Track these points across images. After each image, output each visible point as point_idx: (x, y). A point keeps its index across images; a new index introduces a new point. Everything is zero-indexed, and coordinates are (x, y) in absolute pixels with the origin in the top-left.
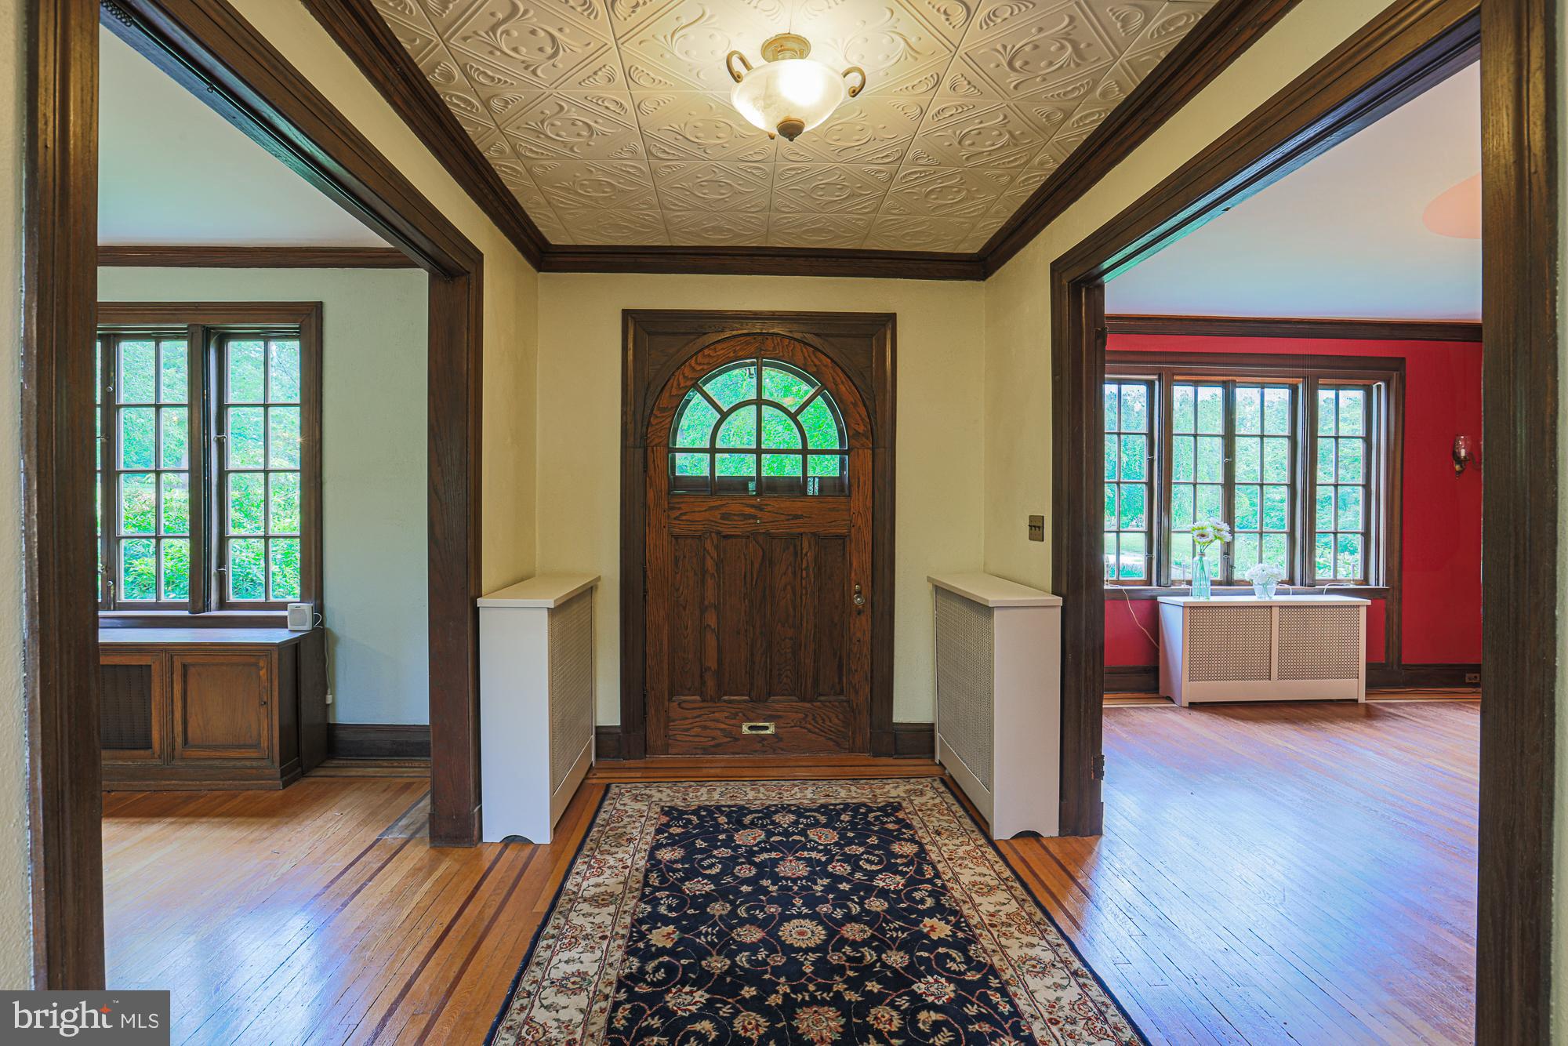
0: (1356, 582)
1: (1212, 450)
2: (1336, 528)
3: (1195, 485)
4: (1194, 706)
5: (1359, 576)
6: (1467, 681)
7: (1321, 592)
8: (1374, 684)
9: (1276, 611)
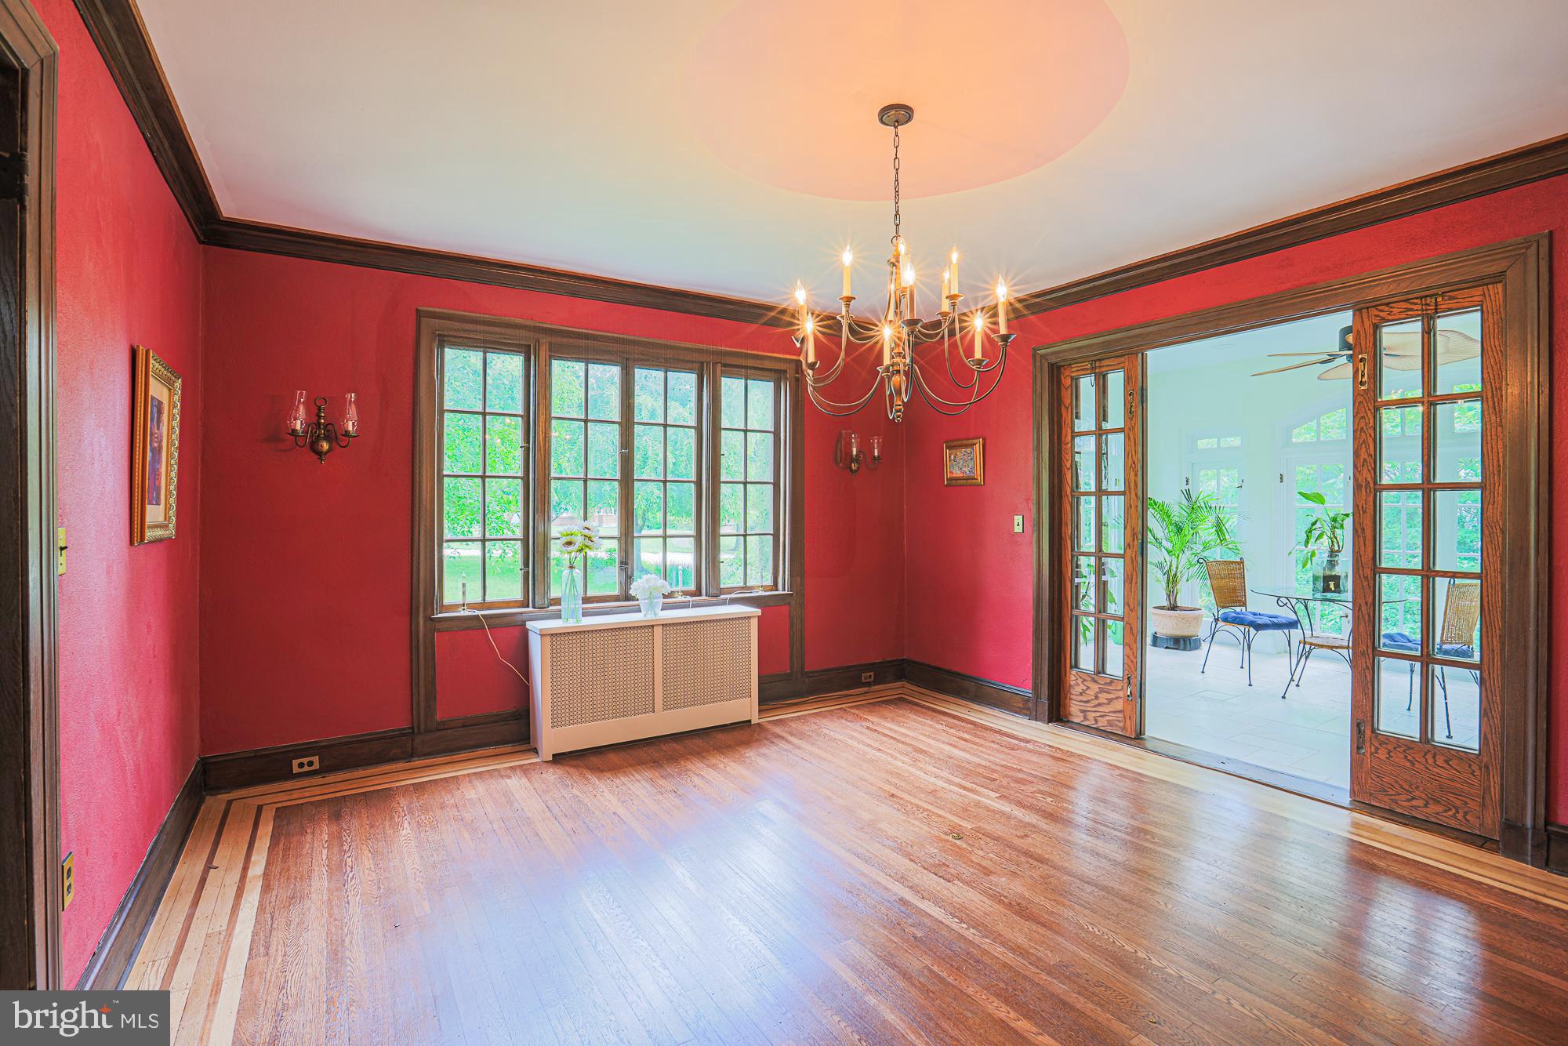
0: (765, 588)
1: (607, 439)
2: (746, 531)
3: (585, 481)
4: (559, 759)
5: (769, 581)
6: (863, 681)
7: (724, 603)
8: (769, 698)
9: (658, 631)
